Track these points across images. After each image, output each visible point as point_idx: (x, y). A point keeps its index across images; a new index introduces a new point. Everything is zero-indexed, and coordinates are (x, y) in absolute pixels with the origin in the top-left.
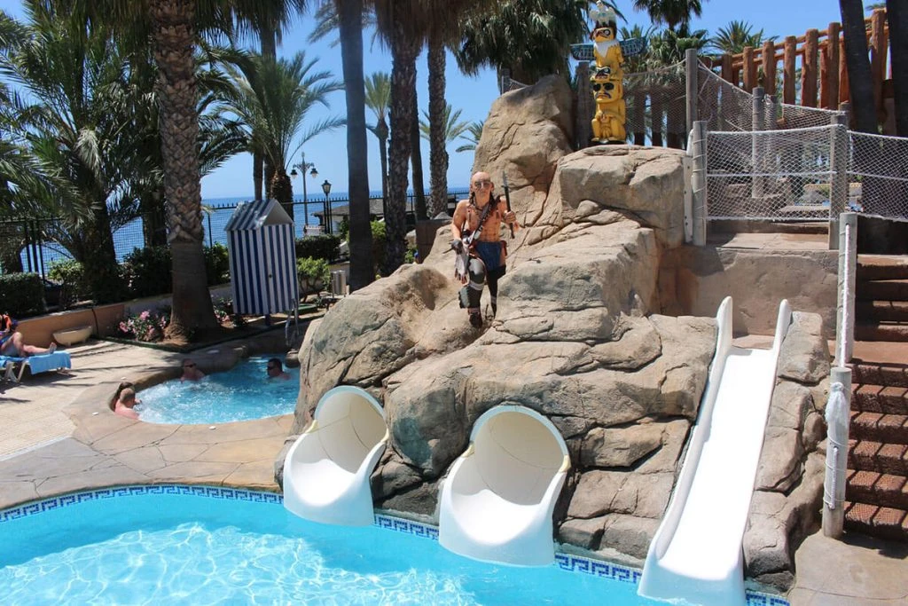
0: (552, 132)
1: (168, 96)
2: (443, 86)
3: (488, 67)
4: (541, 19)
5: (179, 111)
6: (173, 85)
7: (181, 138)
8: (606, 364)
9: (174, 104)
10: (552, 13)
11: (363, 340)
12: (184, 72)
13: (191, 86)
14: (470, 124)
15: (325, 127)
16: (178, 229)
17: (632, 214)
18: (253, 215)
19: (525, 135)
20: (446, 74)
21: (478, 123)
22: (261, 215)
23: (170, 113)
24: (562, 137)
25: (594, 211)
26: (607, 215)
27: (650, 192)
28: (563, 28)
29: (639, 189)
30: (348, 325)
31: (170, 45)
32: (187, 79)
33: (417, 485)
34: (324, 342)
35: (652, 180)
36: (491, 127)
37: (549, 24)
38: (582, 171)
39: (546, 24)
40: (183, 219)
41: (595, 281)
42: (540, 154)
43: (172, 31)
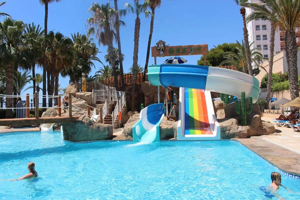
0: (76, 90)
1: (8, 80)
2: (58, 80)
3: (68, 76)
4: (80, 67)
5: (10, 83)
6: (9, 79)
7: (10, 88)
8: (79, 114)
9: (9, 82)
10: (82, 65)
11: (51, 113)
12: (12, 76)
13: (13, 79)
14: (63, 89)
15: (30, 88)
16: (8, 105)
17: (85, 100)
18: (22, 103)
19: (72, 90)
20: (59, 78)
21: (65, 88)
22: (24, 103)
23: (8, 84)
24: (78, 90)
25: (80, 99)
26: (82, 100)
27: (87, 97)
28: (85, 68)
29: (85, 96)
30: (49, 111)
31: (9, 72)
32: (12, 78)
33: (58, 127)
34: (46, 114)
35: (87, 96)
36: (68, 89)
37: (82, 68)
38: (79, 95)
39: (81, 68)
40: (10, 103)
41: (78, 105)
42: (74, 93)
43: (10, 69)
